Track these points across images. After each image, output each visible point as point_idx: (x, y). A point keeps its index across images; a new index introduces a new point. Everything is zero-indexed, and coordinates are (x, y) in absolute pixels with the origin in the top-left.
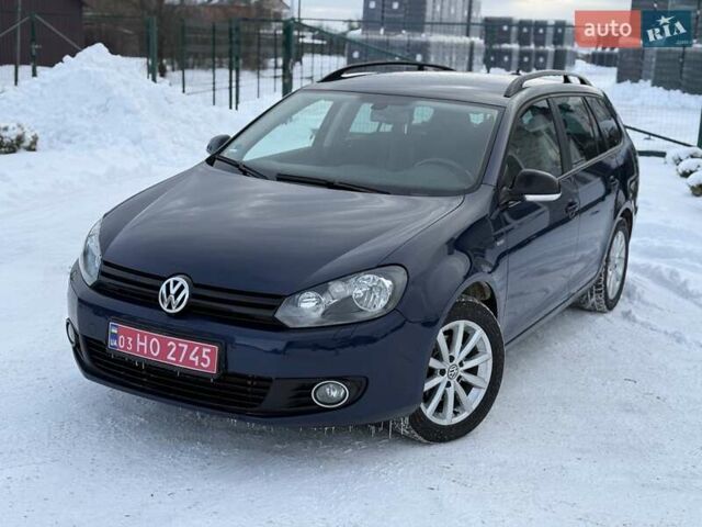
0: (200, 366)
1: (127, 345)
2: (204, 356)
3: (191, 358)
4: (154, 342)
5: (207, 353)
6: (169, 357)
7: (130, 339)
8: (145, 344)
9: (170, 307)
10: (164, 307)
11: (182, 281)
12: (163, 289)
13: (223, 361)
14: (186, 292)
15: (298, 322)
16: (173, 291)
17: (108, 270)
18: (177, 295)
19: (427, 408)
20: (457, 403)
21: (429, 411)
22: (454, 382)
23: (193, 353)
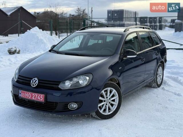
0: (40, 100)
1: (23, 95)
2: (41, 97)
3: (38, 98)
4: (30, 95)
5: (42, 97)
6: (33, 98)
7: (24, 94)
8: (27, 95)
9: (33, 86)
10: (32, 86)
11: (36, 79)
12: (32, 81)
13: (46, 98)
14: (37, 82)
15: (64, 88)
16: (34, 81)
17: (20, 77)
18: (35, 82)
19: (101, 110)
20: (109, 109)
21: (101, 111)
22: (108, 103)
23: (39, 97)
